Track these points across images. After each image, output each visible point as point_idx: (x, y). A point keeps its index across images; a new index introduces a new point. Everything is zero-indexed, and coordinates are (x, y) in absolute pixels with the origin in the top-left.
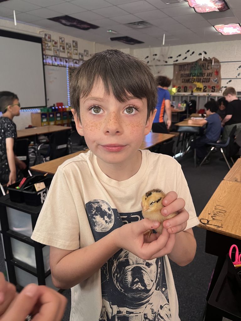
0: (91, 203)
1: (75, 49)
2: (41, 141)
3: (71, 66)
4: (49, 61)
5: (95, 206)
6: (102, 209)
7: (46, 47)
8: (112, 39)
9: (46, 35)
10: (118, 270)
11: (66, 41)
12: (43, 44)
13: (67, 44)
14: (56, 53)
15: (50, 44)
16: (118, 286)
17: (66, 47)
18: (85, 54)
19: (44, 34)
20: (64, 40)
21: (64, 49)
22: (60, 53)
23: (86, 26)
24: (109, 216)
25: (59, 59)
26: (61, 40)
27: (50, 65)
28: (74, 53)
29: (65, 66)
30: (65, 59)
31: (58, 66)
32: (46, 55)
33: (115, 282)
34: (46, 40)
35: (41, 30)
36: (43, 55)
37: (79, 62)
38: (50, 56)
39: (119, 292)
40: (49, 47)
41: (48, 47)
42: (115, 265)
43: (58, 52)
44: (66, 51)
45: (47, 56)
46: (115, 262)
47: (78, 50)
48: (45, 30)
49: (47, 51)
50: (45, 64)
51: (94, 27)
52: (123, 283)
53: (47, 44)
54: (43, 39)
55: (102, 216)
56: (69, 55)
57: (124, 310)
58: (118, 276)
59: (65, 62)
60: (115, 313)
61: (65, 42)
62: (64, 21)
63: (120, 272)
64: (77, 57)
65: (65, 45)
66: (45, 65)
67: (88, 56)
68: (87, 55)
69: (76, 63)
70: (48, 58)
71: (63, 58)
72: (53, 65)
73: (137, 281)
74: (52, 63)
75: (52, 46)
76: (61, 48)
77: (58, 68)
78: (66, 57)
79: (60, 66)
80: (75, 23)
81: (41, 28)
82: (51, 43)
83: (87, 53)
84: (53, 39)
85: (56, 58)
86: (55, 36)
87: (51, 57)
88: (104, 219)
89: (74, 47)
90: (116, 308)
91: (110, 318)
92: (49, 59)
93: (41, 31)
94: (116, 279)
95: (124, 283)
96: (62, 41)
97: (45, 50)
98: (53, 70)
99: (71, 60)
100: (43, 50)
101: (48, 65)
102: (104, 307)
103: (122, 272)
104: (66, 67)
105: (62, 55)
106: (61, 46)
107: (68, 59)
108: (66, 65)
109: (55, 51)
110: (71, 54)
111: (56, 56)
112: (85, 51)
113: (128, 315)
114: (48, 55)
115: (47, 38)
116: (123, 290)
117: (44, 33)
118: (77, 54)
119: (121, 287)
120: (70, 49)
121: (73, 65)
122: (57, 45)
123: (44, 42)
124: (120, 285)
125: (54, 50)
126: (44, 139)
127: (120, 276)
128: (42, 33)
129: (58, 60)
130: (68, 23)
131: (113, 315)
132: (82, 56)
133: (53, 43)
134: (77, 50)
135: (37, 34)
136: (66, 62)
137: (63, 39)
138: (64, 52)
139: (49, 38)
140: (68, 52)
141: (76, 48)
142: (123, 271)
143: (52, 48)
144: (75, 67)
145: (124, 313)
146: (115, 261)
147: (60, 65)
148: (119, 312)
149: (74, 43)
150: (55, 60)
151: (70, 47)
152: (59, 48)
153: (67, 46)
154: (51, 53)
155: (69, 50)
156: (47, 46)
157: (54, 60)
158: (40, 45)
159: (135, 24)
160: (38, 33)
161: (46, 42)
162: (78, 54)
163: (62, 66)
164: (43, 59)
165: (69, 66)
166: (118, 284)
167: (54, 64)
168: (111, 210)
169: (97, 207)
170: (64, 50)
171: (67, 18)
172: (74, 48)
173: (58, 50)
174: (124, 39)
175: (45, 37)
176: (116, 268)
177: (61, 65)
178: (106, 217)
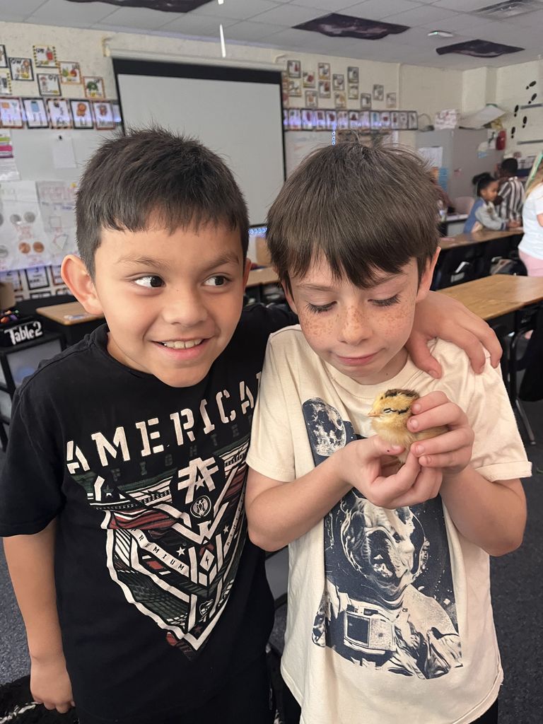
0: (312, 402)
1: (352, 87)
2: (268, 297)
3: (343, 126)
4: (295, 121)
5: (318, 408)
6: (328, 417)
7: (289, 90)
8: (441, 51)
9: (289, 63)
10: (352, 529)
11: (333, 71)
12: (284, 84)
13: (335, 78)
14: (311, 100)
15: (297, 83)
16: (350, 557)
17: (333, 84)
18: (376, 94)
19: (286, 63)
20: (329, 70)
21: (327, 89)
22: (320, 100)
23: (378, 31)
24: (338, 434)
25: (316, 113)
26: (321, 70)
27: (298, 130)
28: (351, 96)
29: (329, 128)
30: (330, 112)
31: (314, 129)
32: (288, 110)
33: (346, 551)
34: (289, 75)
35: (281, 53)
36: (283, 109)
37: (360, 116)
38: (298, 109)
39: (352, 570)
40: (296, 89)
41: (293, 91)
42: (348, 519)
43: (315, 99)
44: (333, 93)
45: (291, 111)
46: (348, 514)
47: (360, 88)
48: (289, 53)
49: (290, 98)
50: (286, 128)
51: (397, 29)
52: (359, 555)
53: (292, 83)
54: (284, 74)
55: (327, 430)
56: (338, 101)
57: (361, 606)
58: (353, 541)
59: (328, 119)
60: (344, 607)
61: (332, 74)
62: (328, 28)
63: (356, 535)
64: (355, 105)
65: (331, 81)
66: (287, 131)
67: (382, 100)
68: (380, 97)
69: (354, 118)
70: (292, 114)
71: (326, 110)
72: (303, 130)
73: (381, 559)
74: (302, 125)
75: (302, 87)
76: (322, 88)
77: (314, 134)
78: (333, 107)
79: (318, 131)
80: (353, 28)
81: (279, 49)
82: (301, 79)
83: (381, 93)
84: (305, 72)
85: (311, 112)
86: (310, 64)
87: (299, 111)
88: (328, 435)
89: (350, 81)
90: (345, 599)
91: (336, 617)
92: (295, 117)
93: (280, 55)
94: (348, 546)
95: (362, 554)
96: (325, 73)
97: (287, 97)
98: (304, 139)
99: (343, 113)
100: (283, 98)
101: (294, 130)
102: (326, 593)
103: (359, 535)
104: (331, 131)
105: (323, 104)
106: (321, 84)
107: (337, 113)
108: (331, 126)
109: (309, 97)
110: (343, 99)
111: (310, 109)
112: (375, 87)
113: (368, 617)
114: (294, 109)
115: (292, 70)
116: (360, 567)
117: (286, 60)
118: (356, 98)
119: (356, 561)
120: (341, 87)
121: (346, 124)
122: (313, 82)
123: (287, 81)
124: (354, 557)
125: (306, 96)
126: (275, 294)
127: (356, 541)
128: (283, 59)
129: (315, 115)
130: (339, 31)
131: (341, 611)
132: (368, 100)
133: (306, 78)
134: (357, 88)
135: (271, 64)
136: (332, 118)
137: (326, 67)
138: (328, 97)
139: (296, 69)
140: (337, 96)
141: (356, 85)
142: (362, 534)
143: (303, 90)
144: (351, 128)
145: (360, 613)
146: (349, 512)
147: (318, 128)
148: (351, 608)
149: (351, 74)
150: (309, 117)
151: (341, 83)
152: (316, 89)
153: (336, 82)
154: (299, 102)
155: (339, 90)
156: (293, 88)
157: (305, 117)
158: (277, 87)
159: (498, 10)
160: (274, 61)
161: (291, 80)
162: (359, 97)
163: (322, 130)
164: (283, 118)
165: (337, 127)
166: (352, 555)
167: (305, 127)
168: (342, 425)
169: (320, 411)
170: (328, 93)
171: (335, 19)
172: (351, 85)
173: (314, 94)
174: (472, 47)
175: (288, 69)
176: (350, 527)
177: (320, 126)
178: (332, 432)
